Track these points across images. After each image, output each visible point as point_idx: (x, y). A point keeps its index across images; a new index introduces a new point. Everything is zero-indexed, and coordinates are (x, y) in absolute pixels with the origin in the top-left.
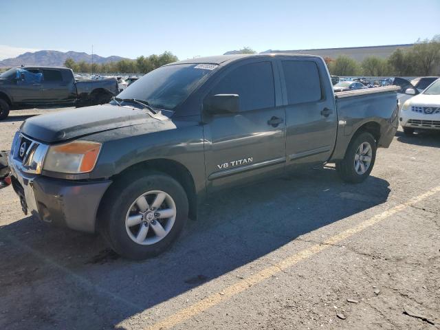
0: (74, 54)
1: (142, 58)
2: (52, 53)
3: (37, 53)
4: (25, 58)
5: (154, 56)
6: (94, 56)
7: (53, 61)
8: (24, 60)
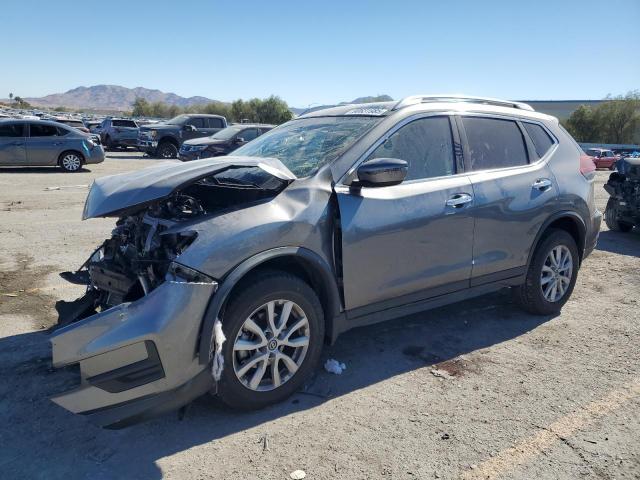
0: (142, 91)
1: (240, 102)
2: (114, 89)
3: (93, 89)
4: (76, 93)
5: (257, 100)
6: (172, 95)
7: (113, 100)
8: (76, 96)
